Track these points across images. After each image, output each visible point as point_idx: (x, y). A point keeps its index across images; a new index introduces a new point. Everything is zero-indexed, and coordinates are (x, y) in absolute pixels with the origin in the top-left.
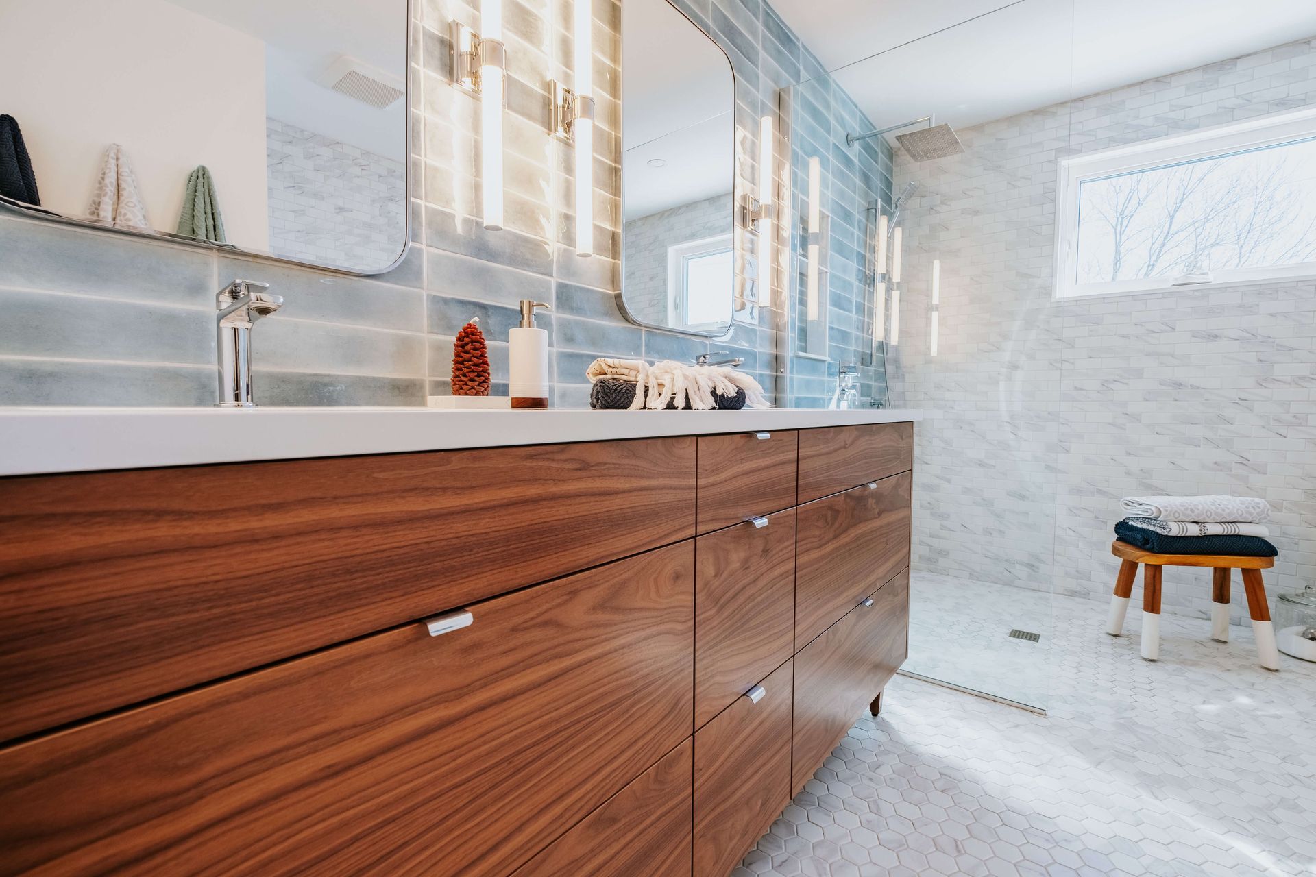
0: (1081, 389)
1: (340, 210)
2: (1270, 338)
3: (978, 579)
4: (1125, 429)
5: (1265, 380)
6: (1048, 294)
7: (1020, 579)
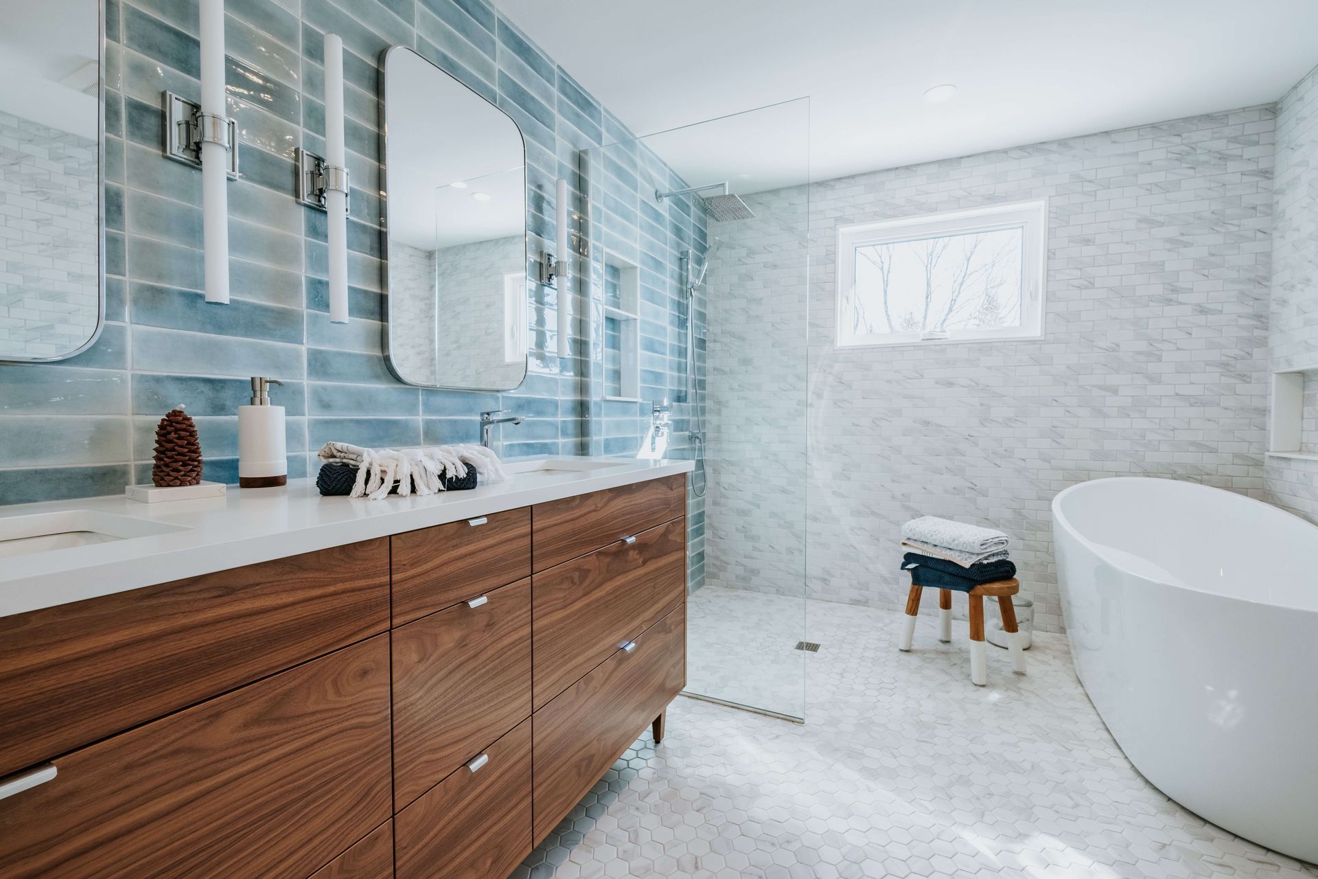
0: (858, 425)
2: (987, 386)
3: (783, 594)
4: (890, 460)
5: (985, 420)
6: (833, 342)
7: (815, 592)
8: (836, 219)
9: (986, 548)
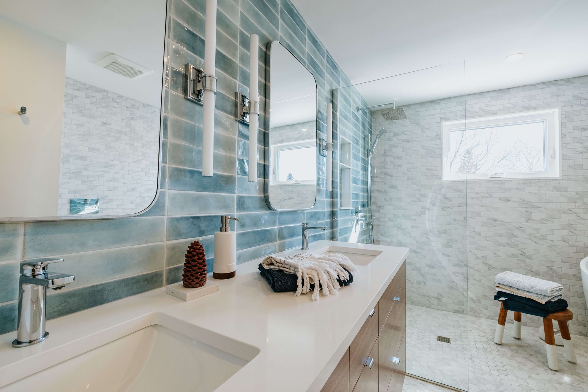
0: (456, 220)
1: (104, 124)
2: (530, 202)
3: (415, 305)
4: (474, 238)
5: (529, 219)
6: (440, 178)
7: (434, 305)
8: (441, 118)
9: (553, 293)
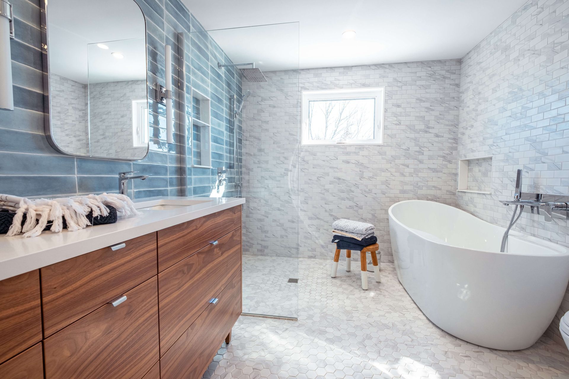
0: (311, 180)
2: (363, 164)
3: (279, 256)
4: (324, 195)
5: (362, 177)
6: (300, 143)
7: (293, 254)
8: (302, 88)
9: (367, 232)
